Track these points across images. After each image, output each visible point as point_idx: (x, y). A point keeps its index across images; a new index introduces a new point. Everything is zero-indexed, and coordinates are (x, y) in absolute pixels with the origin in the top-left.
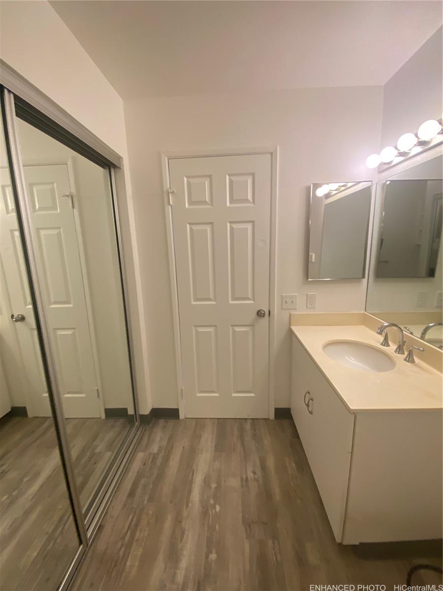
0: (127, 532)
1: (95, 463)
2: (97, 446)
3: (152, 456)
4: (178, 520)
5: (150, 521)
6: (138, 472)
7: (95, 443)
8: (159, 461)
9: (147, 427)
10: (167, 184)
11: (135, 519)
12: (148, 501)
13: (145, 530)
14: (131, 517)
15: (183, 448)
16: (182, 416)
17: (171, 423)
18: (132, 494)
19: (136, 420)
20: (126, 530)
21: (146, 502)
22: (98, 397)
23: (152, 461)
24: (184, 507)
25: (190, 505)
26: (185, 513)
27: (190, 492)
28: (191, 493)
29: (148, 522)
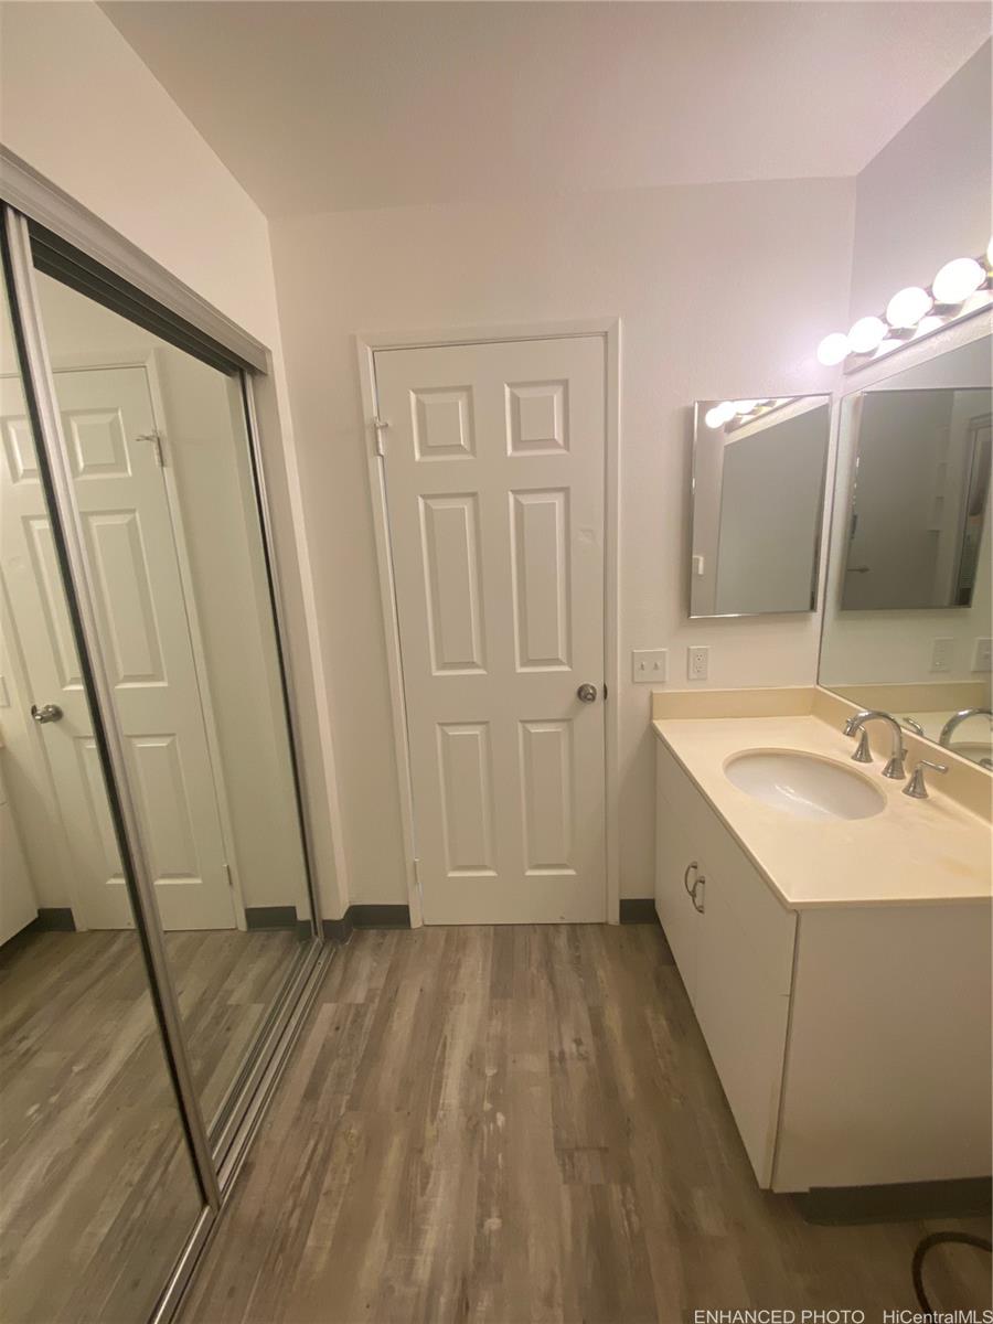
0: (305, 1174)
1: (228, 1029)
2: (230, 992)
3: (353, 1011)
4: (415, 1149)
5: (354, 1151)
6: (324, 1046)
7: (227, 985)
8: (368, 1021)
9: (340, 947)
10: (371, 409)
11: (320, 1150)
12: (349, 1108)
13: (344, 1171)
14: (312, 1143)
15: (421, 990)
16: (415, 922)
17: (393, 937)
18: (312, 1093)
19: (316, 933)
20: (300, 1172)
21: (343, 1110)
22: (231, 883)
23: (354, 1021)
24: (428, 1119)
25: (440, 1113)
26: (430, 1131)
27: (439, 1086)
28: (440, 1088)
29: (350, 1154)
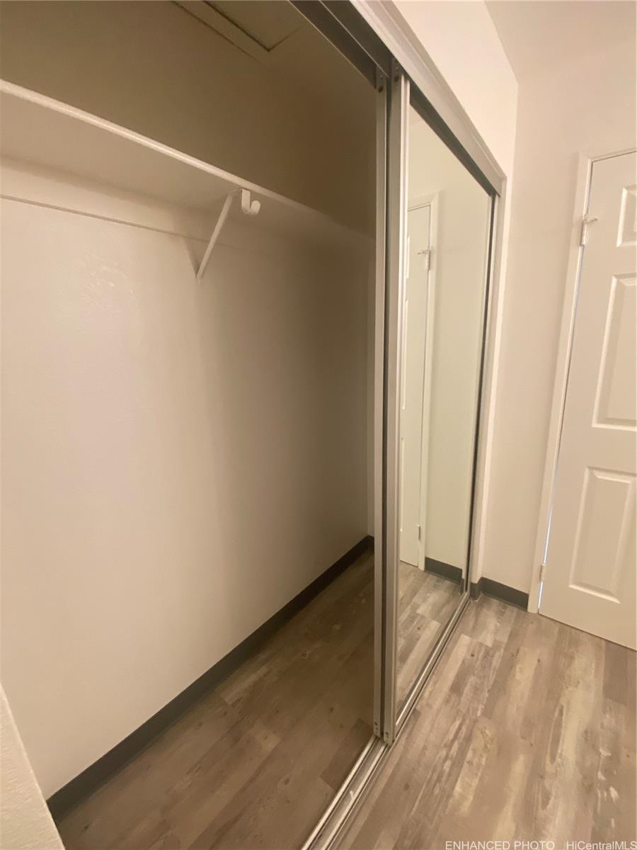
0: (453, 741)
3: (483, 650)
4: (536, 773)
5: (489, 746)
6: (463, 662)
8: (496, 662)
9: (472, 601)
10: (582, 209)
11: (464, 729)
12: (484, 714)
13: (481, 756)
14: (457, 723)
15: (539, 661)
16: (532, 608)
17: (512, 612)
18: (456, 688)
20: (451, 737)
21: (479, 713)
23: (485, 657)
24: (548, 758)
25: (558, 760)
26: (549, 768)
27: (556, 740)
28: (558, 741)
29: (486, 746)
